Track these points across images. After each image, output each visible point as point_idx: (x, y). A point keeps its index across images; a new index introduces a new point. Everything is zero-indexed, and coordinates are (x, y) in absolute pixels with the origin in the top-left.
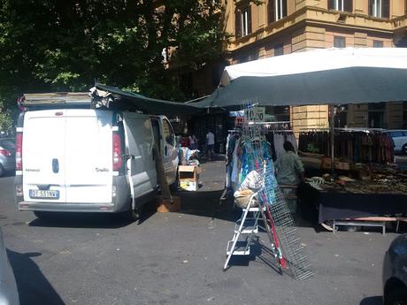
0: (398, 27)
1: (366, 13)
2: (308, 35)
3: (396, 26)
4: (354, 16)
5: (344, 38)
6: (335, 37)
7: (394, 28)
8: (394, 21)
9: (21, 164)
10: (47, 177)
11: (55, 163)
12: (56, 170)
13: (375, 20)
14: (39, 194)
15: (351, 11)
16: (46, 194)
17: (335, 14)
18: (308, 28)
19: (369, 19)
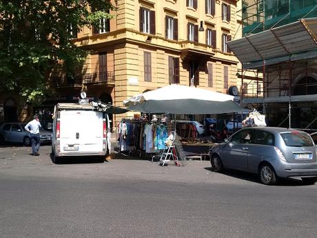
0: (183, 48)
1: (163, 36)
2: (127, 50)
3: (182, 47)
4: (157, 38)
5: (150, 53)
6: (145, 52)
7: (181, 49)
8: (181, 43)
9: (59, 136)
10: (73, 141)
11: (78, 134)
12: (77, 138)
13: (169, 41)
14: (69, 148)
15: (155, 34)
16: (73, 148)
17: (144, 35)
18: (127, 45)
19: (166, 40)
